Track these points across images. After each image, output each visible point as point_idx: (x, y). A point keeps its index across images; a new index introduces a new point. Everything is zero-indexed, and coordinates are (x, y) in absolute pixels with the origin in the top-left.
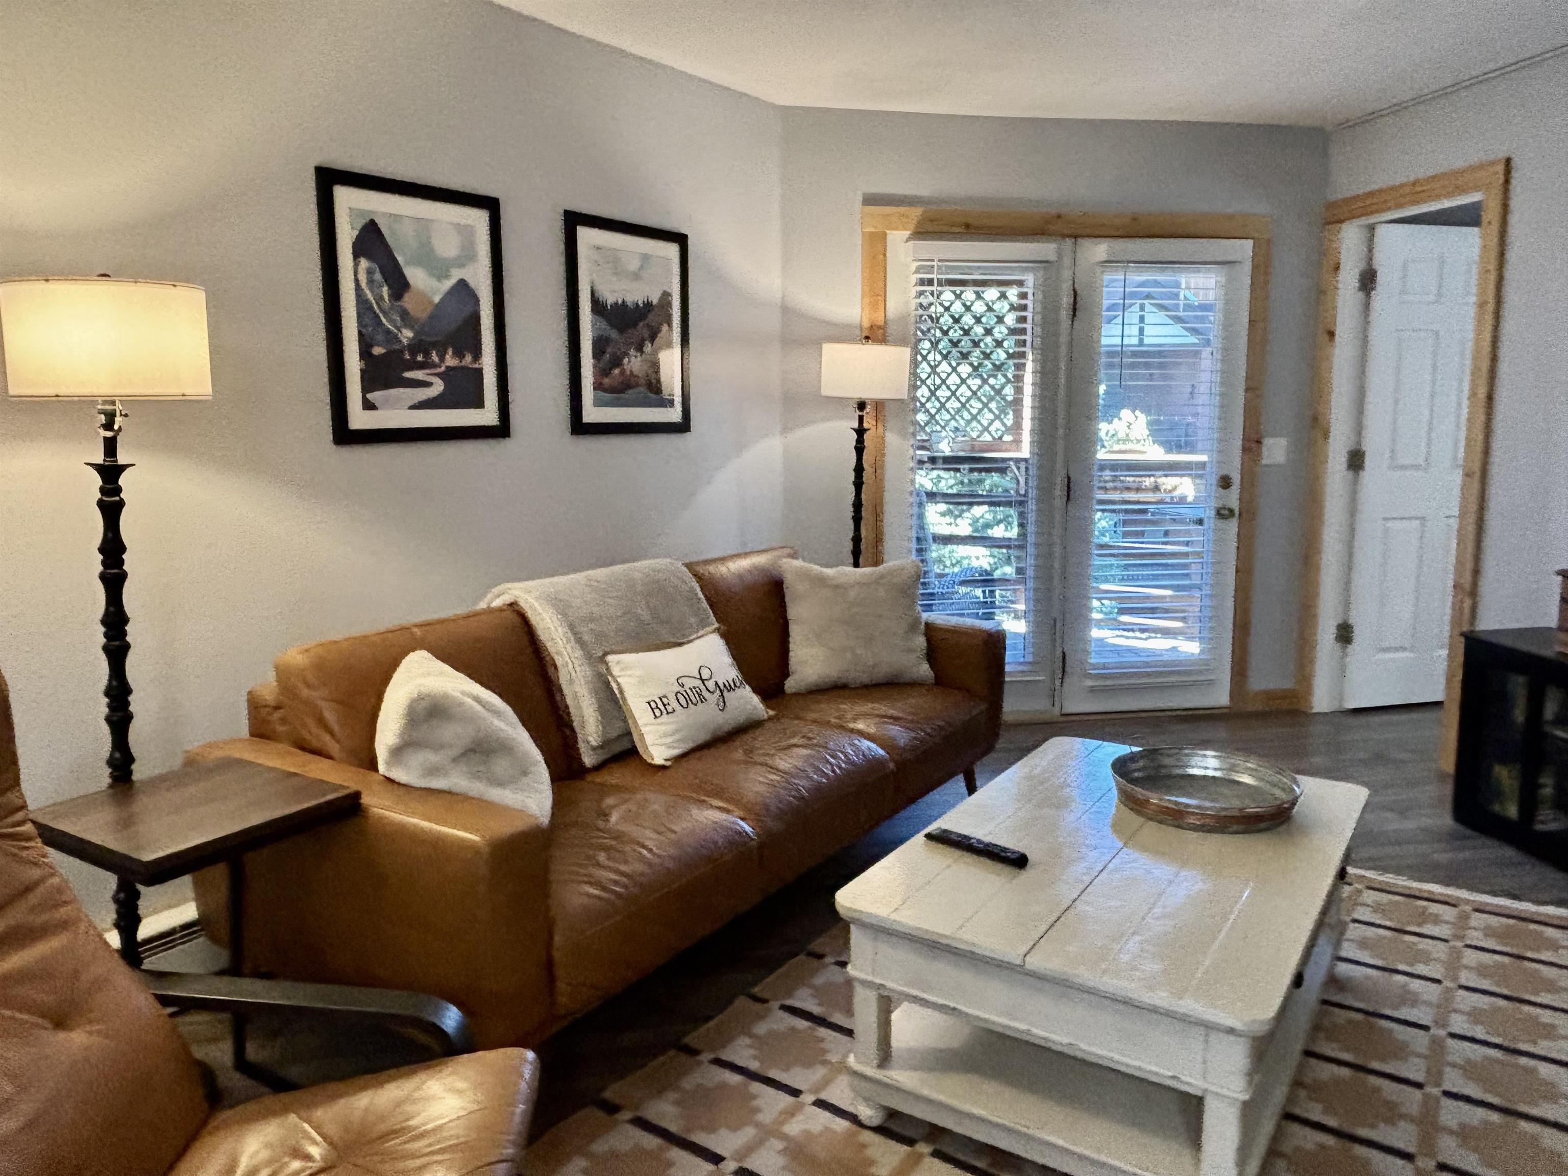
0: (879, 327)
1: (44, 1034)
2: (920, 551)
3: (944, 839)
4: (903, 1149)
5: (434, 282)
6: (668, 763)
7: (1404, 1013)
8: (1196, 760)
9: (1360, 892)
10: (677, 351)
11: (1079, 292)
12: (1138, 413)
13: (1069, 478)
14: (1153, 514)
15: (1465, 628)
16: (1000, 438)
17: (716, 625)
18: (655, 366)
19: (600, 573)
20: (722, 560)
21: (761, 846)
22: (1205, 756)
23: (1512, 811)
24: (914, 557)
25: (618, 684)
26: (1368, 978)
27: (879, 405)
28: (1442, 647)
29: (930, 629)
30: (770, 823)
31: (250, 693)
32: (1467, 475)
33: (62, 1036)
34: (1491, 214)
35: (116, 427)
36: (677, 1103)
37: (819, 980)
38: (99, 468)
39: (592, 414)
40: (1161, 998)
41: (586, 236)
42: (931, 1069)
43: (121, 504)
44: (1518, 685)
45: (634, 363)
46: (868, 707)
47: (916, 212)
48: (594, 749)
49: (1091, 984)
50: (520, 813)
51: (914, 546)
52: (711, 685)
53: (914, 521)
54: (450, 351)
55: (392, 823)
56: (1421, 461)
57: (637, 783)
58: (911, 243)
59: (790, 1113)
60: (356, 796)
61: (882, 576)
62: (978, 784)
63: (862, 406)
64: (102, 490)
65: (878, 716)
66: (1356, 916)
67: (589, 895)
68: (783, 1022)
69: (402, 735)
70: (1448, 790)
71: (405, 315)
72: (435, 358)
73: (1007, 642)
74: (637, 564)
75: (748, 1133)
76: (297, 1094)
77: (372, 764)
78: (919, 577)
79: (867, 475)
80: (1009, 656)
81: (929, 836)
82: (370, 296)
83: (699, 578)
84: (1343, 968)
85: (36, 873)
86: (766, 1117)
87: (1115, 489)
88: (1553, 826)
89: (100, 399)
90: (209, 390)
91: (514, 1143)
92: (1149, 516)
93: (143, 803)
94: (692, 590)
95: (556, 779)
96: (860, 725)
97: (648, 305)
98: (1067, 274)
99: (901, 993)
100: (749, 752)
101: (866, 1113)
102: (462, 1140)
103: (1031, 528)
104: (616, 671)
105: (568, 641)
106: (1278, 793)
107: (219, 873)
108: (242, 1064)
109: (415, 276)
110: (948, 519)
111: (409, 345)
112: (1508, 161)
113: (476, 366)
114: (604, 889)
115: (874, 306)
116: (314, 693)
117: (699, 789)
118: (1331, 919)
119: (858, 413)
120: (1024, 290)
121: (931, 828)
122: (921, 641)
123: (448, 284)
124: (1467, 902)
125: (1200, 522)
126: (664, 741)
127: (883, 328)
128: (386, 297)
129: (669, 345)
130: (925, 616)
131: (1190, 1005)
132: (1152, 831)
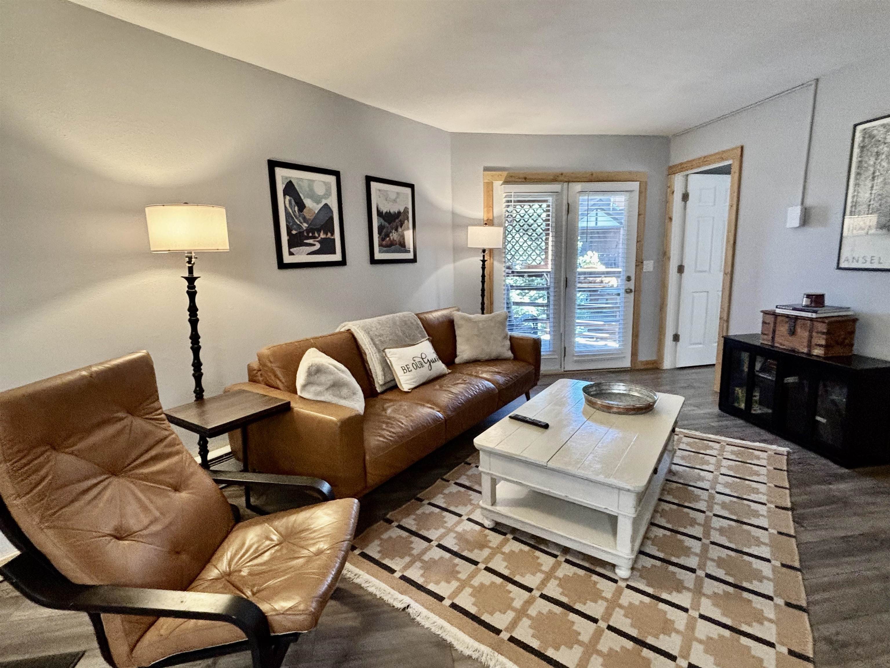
0: (491, 220)
1: (170, 493)
2: (508, 308)
3: (516, 418)
4: (502, 537)
5: (315, 204)
6: (410, 391)
7: (700, 484)
8: (616, 387)
9: (681, 438)
10: (411, 231)
11: (570, 204)
12: (594, 252)
13: (566, 278)
14: (600, 292)
15: (725, 334)
16: (540, 263)
17: (428, 337)
18: (403, 237)
19: (383, 318)
20: (431, 312)
21: (446, 420)
22: (620, 385)
23: (743, 406)
24: (505, 310)
25: (390, 361)
26: (685, 471)
27: (491, 250)
28: (715, 342)
29: (511, 338)
30: (449, 413)
31: (249, 366)
32: (725, 274)
33: (177, 494)
34: (735, 169)
35: (192, 262)
36: (414, 520)
37: (469, 473)
38: (186, 278)
39: (378, 256)
40: (601, 478)
41: (373, 184)
42: (512, 506)
43: (195, 292)
44: (745, 356)
45: (394, 236)
46: (487, 368)
47: (505, 174)
48: (381, 385)
49: (574, 473)
50: (352, 409)
51: (505, 305)
52: (426, 360)
53: (505, 297)
54: (322, 232)
55: (303, 414)
56: (707, 268)
57: (398, 398)
58: (503, 186)
59: (458, 523)
60: (289, 403)
61: (494, 317)
62: (531, 396)
63: (484, 251)
64: (188, 287)
65: (492, 372)
66: (680, 447)
67: (378, 441)
68: (454, 489)
69: (306, 380)
70: (717, 399)
71: (304, 218)
72: (316, 235)
73: (542, 343)
74: (398, 314)
75: (442, 531)
76: (267, 516)
77: (295, 392)
78: (508, 317)
79: (486, 278)
80: (543, 349)
81: (510, 417)
82: (290, 211)
83: (421, 319)
84: (674, 467)
85: (167, 433)
86: (449, 525)
87: (585, 283)
88: (759, 412)
89: (186, 252)
90: (228, 247)
91: (351, 535)
92: (599, 293)
93: (208, 407)
94: (418, 324)
95: (366, 398)
96: (484, 375)
97: (399, 213)
98: (565, 197)
99: (500, 477)
100: (441, 386)
101: (488, 523)
102: (330, 533)
103: (552, 298)
104: (388, 355)
105: (370, 344)
106: (649, 399)
107: (238, 433)
108: (248, 505)
109: (308, 202)
110: (520, 297)
111: (306, 230)
112: (742, 148)
113: (333, 237)
114: (385, 438)
115: (488, 212)
116: (272, 365)
117: (421, 400)
118: (669, 447)
119: (483, 254)
120: (548, 204)
121: (511, 414)
122: (508, 343)
123: (321, 205)
124: (725, 441)
125: (619, 295)
126: (408, 382)
127: (492, 221)
128: (297, 211)
129: (408, 229)
130: (509, 333)
131: (611, 481)
132: (599, 415)
